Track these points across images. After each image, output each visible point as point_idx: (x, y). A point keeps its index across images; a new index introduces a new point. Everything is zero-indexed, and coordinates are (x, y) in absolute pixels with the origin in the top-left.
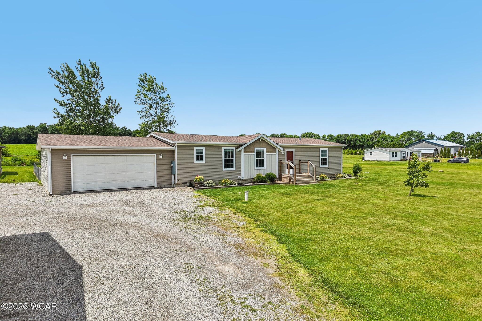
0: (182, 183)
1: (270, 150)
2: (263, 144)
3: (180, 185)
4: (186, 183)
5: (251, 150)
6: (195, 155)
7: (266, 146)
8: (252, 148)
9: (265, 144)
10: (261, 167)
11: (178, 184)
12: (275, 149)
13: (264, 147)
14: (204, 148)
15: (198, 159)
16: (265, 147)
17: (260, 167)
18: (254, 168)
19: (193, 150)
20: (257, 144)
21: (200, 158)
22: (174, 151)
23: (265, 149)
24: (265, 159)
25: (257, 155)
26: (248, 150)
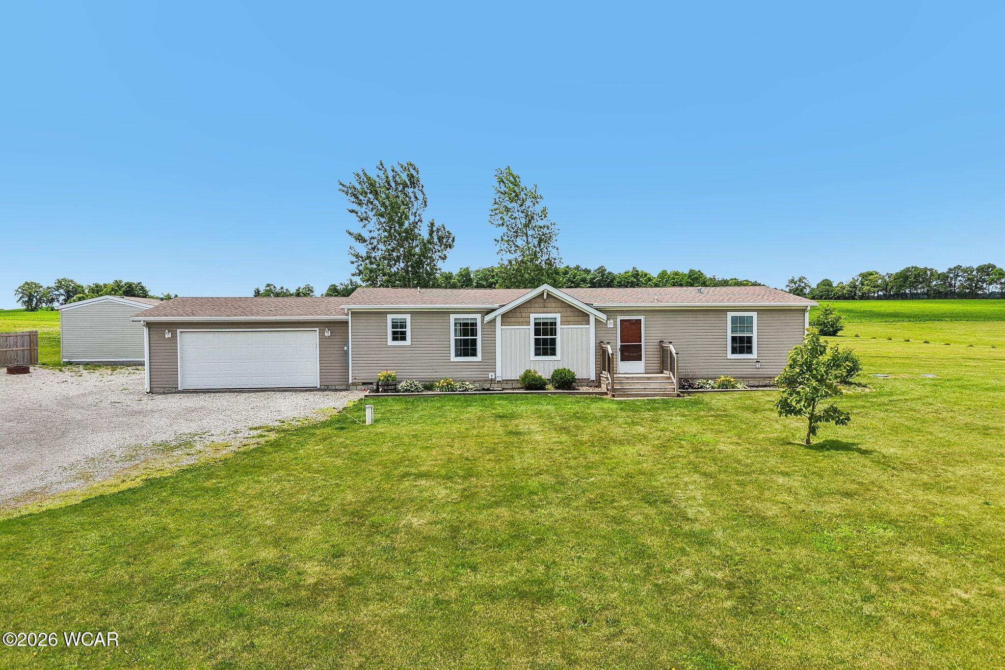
0: (364, 384)
1: (572, 319)
2: (553, 305)
3: (359, 387)
4: (372, 383)
5: (521, 320)
6: (390, 330)
7: (561, 310)
8: (524, 315)
9: (559, 305)
10: (547, 355)
11: (354, 384)
12: (589, 316)
13: (556, 313)
14: (408, 317)
15: (394, 339)
16: (559, 312)
17: (545, 354)
18: (530, 357)
19: (385, 321)
20: (537, 305)
21: (399, 335)
22: (347, 322)
23: (558, 316)
24: (558, 337)
25: (536, 330)
26: (513, 320)
